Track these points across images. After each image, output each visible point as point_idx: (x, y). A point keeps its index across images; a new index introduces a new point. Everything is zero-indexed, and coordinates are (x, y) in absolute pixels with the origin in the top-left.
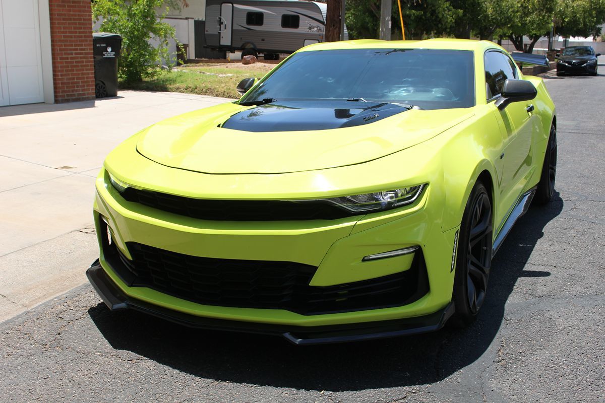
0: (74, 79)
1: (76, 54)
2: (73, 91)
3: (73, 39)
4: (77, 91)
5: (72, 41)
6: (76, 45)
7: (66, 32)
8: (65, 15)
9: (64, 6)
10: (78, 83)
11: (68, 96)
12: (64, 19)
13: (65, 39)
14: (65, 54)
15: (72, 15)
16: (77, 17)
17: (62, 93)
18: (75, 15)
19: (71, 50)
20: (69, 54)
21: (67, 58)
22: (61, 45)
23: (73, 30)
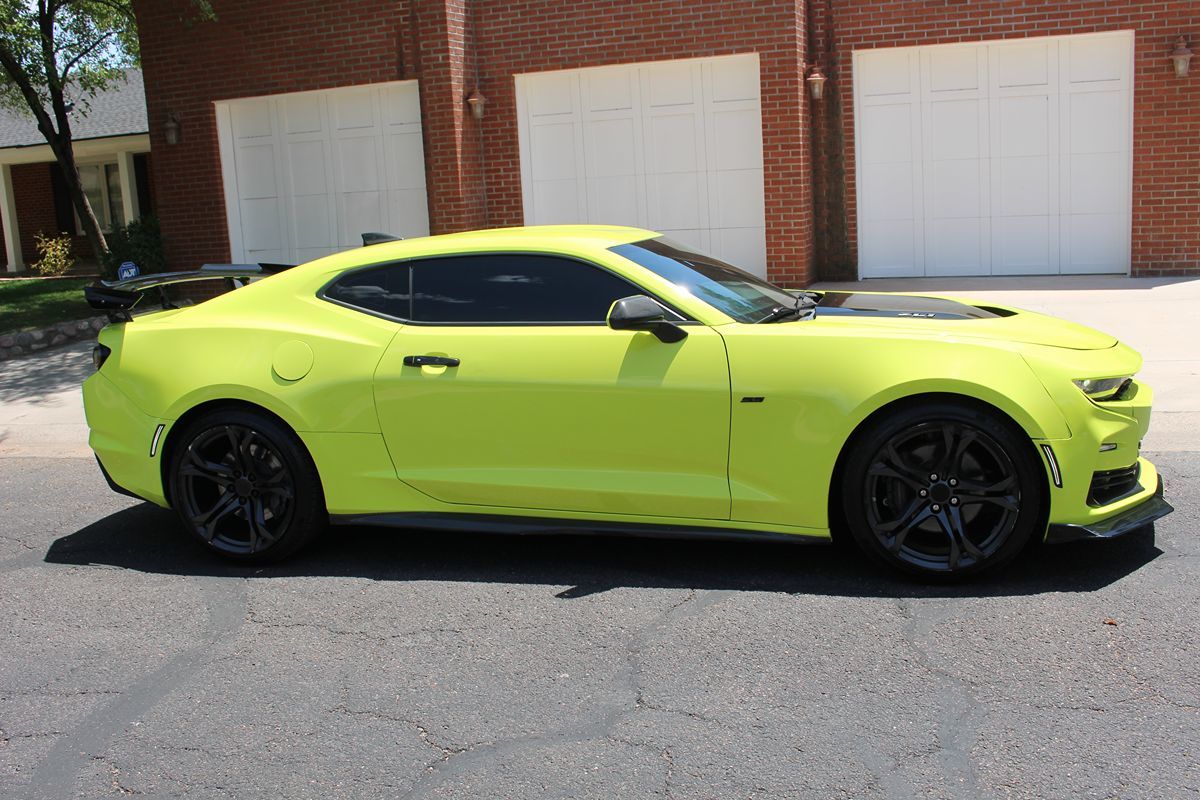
0: (1171, 237)
1: (1178, 194)
2: (1166, 258)
3: (1176, 168)
4: (1175, 258)
5: (1173, 173)
6: (1179, 179)
7: (1160, 158)
8: (1161, 128)
9: (1162, 113)
10: (1182, 244)
11: (1154, 265)
12: (1157, 136)
13: (1156, 169)
14: (1155, 194)
15: (1177, 127)
16: (1188, 130)
17: (1142, 260)
18: (1185, 127)
19: (1167, 187)
20: (1163, 195)
21: (1160, 202)
22: (1148, 180)
23: (1176, 153)
